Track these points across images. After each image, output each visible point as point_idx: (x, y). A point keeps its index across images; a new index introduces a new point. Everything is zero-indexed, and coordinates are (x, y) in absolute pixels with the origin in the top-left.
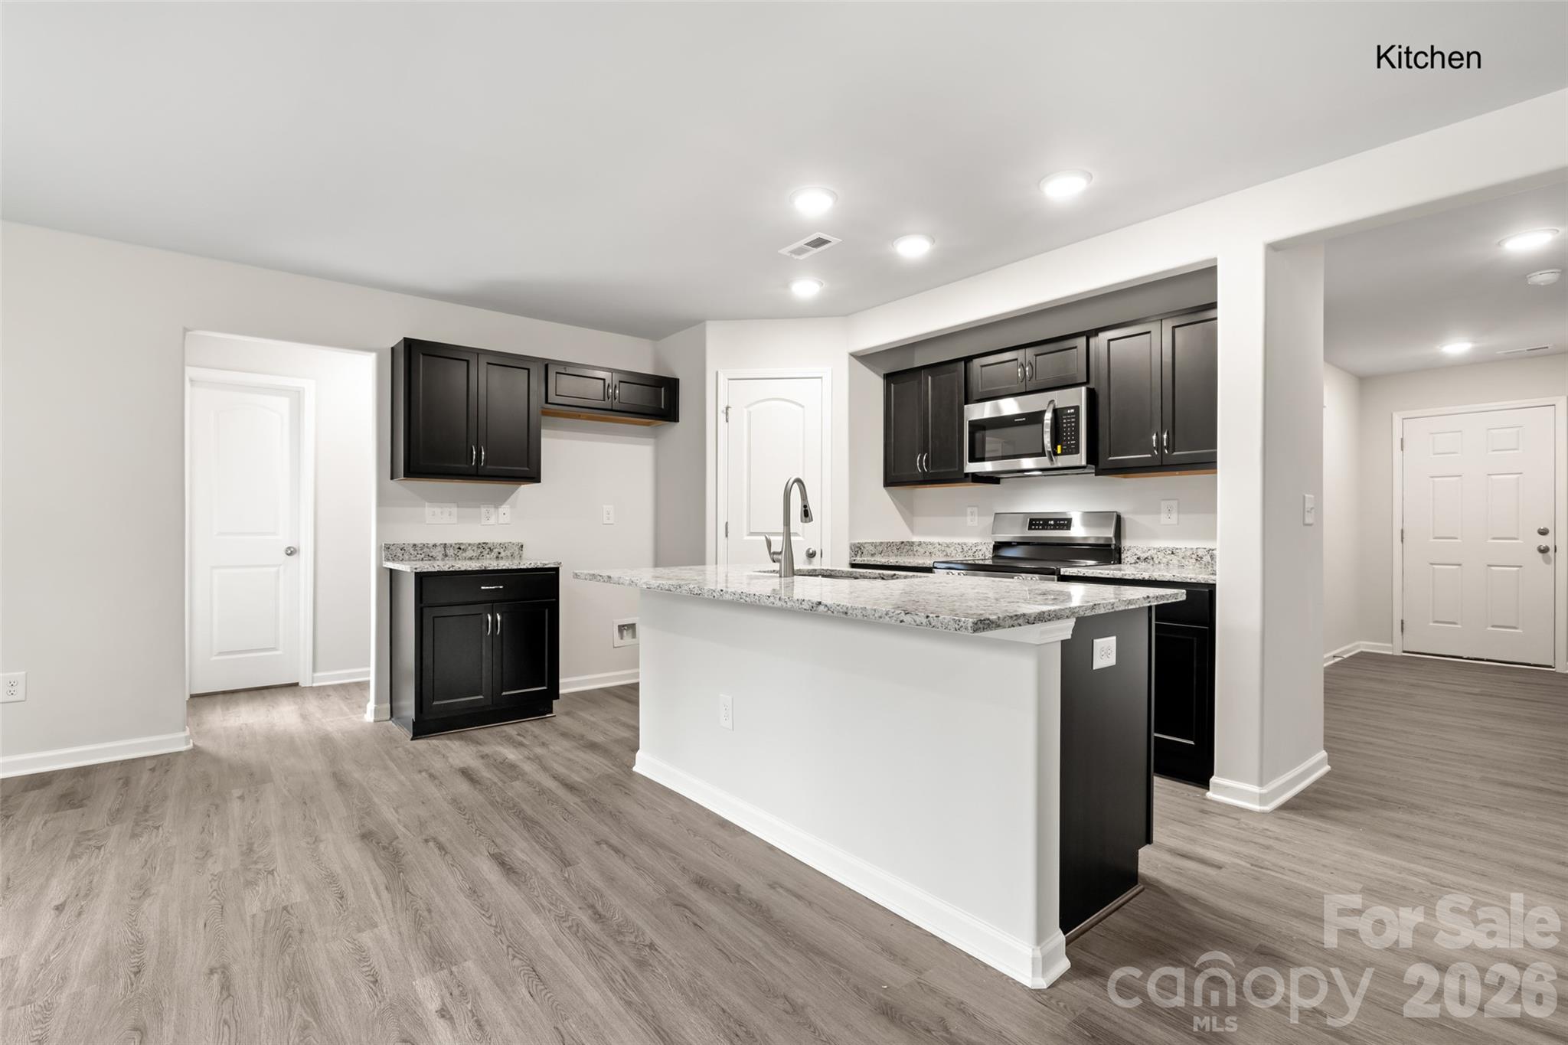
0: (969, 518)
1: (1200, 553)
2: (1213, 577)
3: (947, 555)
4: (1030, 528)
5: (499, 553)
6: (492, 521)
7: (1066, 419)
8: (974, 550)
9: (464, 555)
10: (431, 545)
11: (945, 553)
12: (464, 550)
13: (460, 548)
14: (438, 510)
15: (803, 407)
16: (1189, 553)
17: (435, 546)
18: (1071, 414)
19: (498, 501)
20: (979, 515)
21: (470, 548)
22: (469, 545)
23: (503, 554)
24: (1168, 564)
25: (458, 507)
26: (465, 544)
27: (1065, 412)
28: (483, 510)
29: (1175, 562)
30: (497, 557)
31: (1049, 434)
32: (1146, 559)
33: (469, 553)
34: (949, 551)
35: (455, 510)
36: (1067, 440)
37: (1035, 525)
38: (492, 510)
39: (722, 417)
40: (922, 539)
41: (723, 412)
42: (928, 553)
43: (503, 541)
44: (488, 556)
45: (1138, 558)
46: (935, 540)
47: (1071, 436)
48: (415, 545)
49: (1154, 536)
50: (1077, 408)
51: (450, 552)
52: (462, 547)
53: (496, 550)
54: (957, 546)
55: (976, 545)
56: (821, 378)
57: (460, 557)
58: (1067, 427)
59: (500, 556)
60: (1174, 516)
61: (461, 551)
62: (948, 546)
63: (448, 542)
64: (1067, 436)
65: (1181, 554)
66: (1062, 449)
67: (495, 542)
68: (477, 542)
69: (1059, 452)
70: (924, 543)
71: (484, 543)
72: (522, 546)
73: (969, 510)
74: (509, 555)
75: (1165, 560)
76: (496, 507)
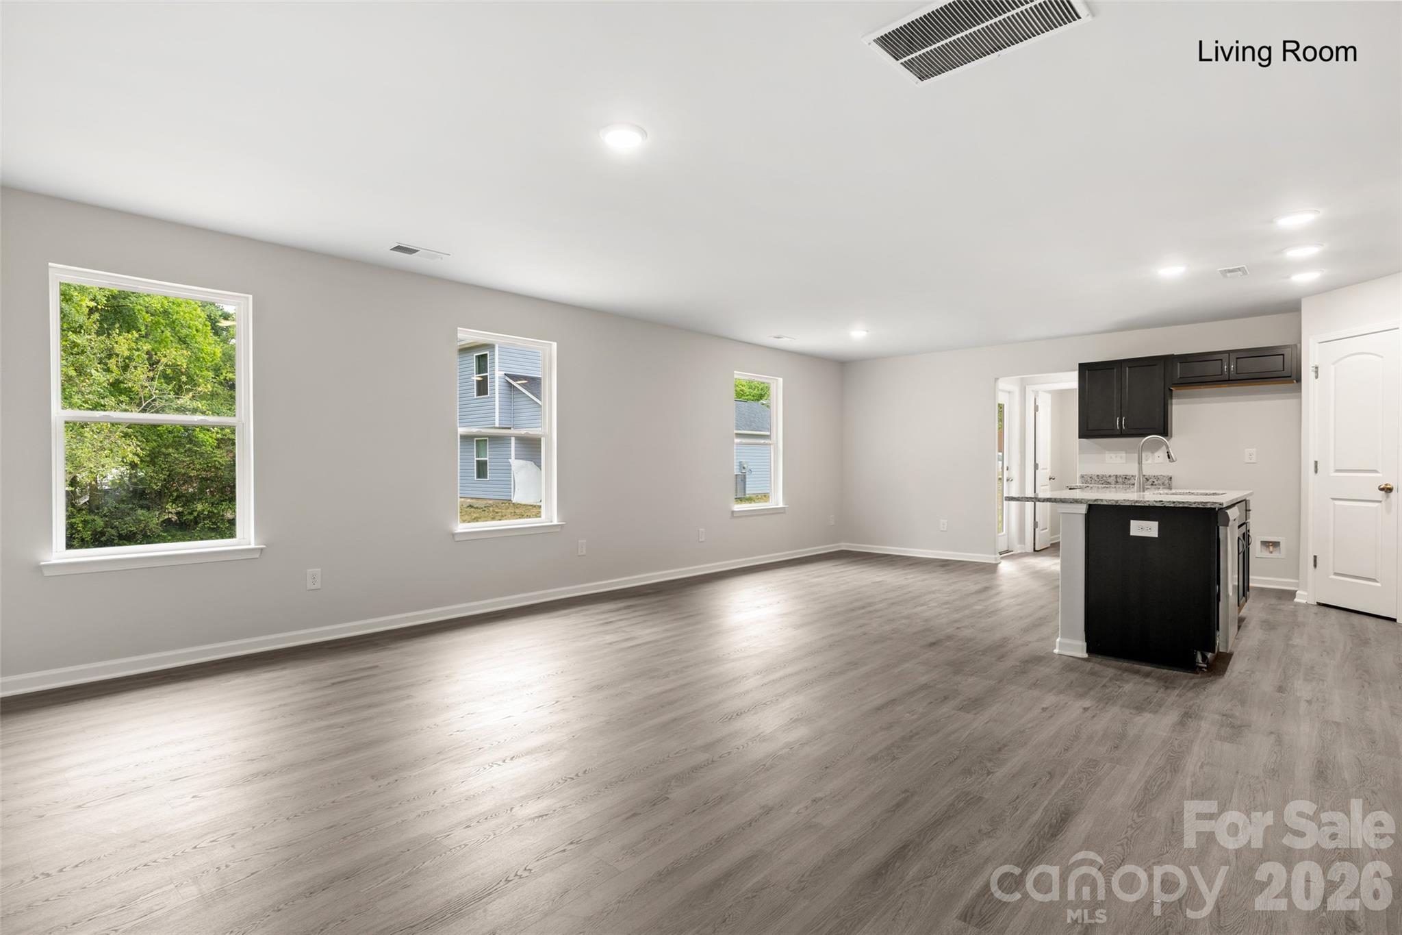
5: (1153, 482)
6: (1150, 461)
9: (1129, 482)
10: (1108, 476)
12: (1129, 479)
13: (1126, 478)
14: (1113, 456)
17: (1110, 476)
23: (1156, 482)
25: (1126, 453)
30: (1152, 485)
33: (1132, 481)
35: (1124, 455)
38: (1149, 454)
43: (1156, 474)
48: (1098, 476)
51: (1120, 480)
53: (1151, 480)
63: (1118, 474)
72: (1171, 478)
74: (1161, 483)
76: (1153, 453)
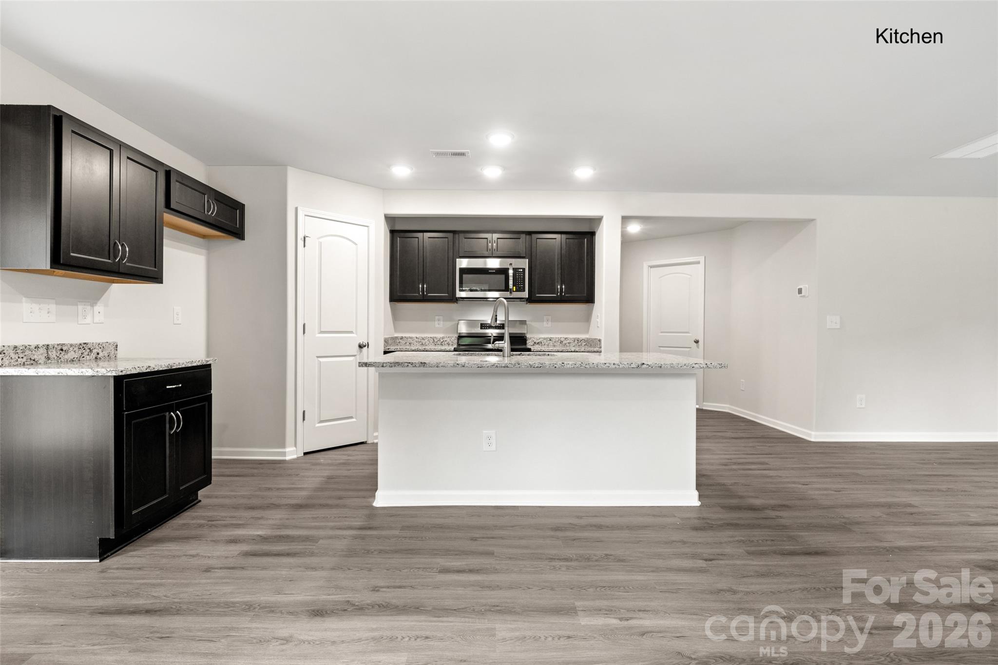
0: (436, 323)
1: (562, 340)
2: (600, 349)
3: (422, 344)
4: (481, 328)
5: (98, 354)
6: (89, 320)
7: (518, 274)
8: (442, 341)
9: (66, 357)
10: (33, 348)
11: (421, 343)
12: (67, 352)
13: (62, 350)
14: (36, 307)
15: (356, 244)
16: (557, 340)
17: (37, 348)
18: (520, 271)
19: (93, 299)
20: (443, 321)
21: (71, 349)
22: (71, 345)
23: (101, 355)
24: (548, 345)
25: (56, 304)
26: (67, 345)
27: (517, 270)
28: (80, 307)
29: (551, 344)
30: (96, 358)
31: (512, 281)
32: (538, 343)
33: (71, 355)
34: (424, 342)
35: (53, 307)
36: (518, 284)
37: (484, 327)
38: (88, 308)
39: (300, 243)
40: (404, 335)
41: (301, 239)
42: (408, 344)
43: (99, 339)
44: (88, 357)
45: (535, 343)
46: (413, 335)
47: (521, 282)
48: (15, 348)
49: (541, 333)
50: (524, 269)
51: (53, 354)
52: (64, 348)
53: (95, 351)
54: (429, 339)
55: (443, 338)
56: (368, 226)
57: (62, 360)
58: (519, 278)
59: (99, 356)
60: (550, 323)
61: (63, 353)
62: (423, 339)
63: (50, 343)
64: (518, 282)
65: (554, 341)
66: (516, 289)
67: (94, 342)
68: (78, 342)
69: (514, 290)
70: (405, 337)
71: (85, 343)
72: (115, 346)
73: (437, 318)
74: (106, 355)
75: (547, 343)
76: (92, 306)
